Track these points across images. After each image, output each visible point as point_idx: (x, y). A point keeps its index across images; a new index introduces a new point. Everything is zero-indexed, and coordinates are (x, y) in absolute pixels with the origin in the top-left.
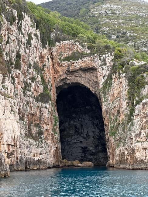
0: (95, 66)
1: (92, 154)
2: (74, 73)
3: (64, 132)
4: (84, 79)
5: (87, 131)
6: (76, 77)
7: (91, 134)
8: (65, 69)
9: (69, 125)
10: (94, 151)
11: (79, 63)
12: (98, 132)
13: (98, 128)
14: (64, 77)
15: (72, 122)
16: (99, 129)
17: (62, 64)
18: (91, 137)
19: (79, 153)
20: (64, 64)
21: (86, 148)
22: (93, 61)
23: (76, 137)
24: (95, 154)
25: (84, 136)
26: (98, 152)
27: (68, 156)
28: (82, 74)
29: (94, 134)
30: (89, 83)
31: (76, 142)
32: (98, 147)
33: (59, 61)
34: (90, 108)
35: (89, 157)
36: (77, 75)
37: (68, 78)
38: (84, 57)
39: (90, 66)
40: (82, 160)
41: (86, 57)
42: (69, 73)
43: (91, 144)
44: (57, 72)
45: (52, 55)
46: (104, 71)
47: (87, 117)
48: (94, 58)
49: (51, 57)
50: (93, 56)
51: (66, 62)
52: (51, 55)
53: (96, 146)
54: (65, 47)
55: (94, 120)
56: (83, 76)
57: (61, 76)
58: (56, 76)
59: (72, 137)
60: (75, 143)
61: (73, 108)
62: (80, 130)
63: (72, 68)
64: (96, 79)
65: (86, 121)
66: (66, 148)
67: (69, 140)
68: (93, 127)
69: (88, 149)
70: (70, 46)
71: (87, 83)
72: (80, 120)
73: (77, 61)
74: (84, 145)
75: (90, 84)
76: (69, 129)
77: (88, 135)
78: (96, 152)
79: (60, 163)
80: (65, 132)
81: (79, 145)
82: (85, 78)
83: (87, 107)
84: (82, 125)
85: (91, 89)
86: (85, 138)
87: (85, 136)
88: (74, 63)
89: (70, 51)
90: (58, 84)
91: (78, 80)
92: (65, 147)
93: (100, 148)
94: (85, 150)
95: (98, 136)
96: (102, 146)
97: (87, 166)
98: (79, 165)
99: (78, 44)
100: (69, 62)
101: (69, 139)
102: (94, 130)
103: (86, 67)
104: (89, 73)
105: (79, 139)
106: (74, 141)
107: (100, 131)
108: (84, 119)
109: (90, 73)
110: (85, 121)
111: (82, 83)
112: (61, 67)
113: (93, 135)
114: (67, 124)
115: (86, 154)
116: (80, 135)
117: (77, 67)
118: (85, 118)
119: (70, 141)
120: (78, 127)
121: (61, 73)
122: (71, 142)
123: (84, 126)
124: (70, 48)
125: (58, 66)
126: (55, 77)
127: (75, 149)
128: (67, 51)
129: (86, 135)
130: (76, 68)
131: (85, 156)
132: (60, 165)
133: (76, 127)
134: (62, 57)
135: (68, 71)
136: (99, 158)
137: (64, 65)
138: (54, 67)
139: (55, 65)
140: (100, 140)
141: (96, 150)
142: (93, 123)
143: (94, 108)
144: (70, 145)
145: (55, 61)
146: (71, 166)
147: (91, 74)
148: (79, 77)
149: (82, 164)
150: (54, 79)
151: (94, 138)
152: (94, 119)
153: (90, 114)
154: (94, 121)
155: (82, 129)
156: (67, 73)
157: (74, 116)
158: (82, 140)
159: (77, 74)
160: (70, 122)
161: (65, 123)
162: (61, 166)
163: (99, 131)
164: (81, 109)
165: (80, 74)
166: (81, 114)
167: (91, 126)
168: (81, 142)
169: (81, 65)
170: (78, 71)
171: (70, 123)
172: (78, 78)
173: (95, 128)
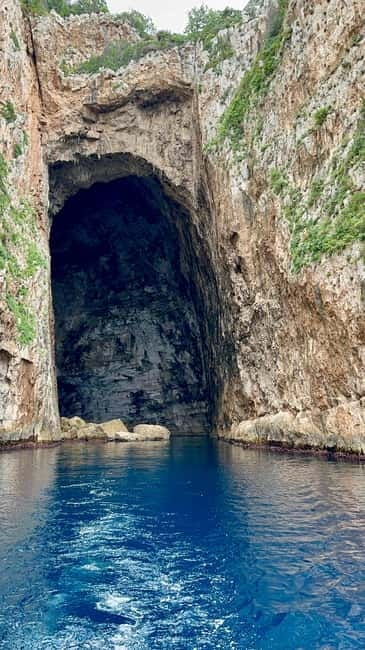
0: (185, 80)
1: (156, 408)
2: (112, 115)
3: (88, 352)
4: (147, 138)
5: (146, 353)
6: (117, 131)
7: (154, 358)
8: (80, 101)
9: (102, 335)
10: (160, 401)
11: (130, 75)
12: (172, 355)
13: (171, 343)
14: (77, 131)
15: (108, 328)
16: (175, 346)
17: (68, 83)
18: (155, 366)
19: (125, 405)
20: (79, 83)
21: (141, 393)
22: (178, 66)
23: (118, 365)
24: (162, 408)
25: (137, 364)
26: (170, 404)
27: (99, 414)
28: (139, 118)
29: (162, 360)
30: (161, 153)
31: (117, 378)
32: (169, 392)
33: (61, 72)
34: (156, 290)
35: (148, 416)
36: (122, 126)
37: (92, 134)
38: (145, 53)
39: (170, 82)
40: (131, 422)
41: (155, 51)
42: (93, 118)
43: (154, 383)
44: (50, 107)
45: (34, 44)
46: (222, 78)
47: (145, 314)
48: (182, 56)
49: (31, 50)
50: (180, 49)
51: (85, 76)
52: (30, 44)
53: (167, 389)
54: (81, 33)
55: (164, 322)
56: (142, 127)
57: (64, 121)
58: (48, 121)
59: (107, 366)
60: (116, 381)
61: (112, 292)
62: (128, 349)
63: (104, 95)
64: (186, 133)
65: (143, 326)
66: (94, 394)
67: (100, 374)
68: (159, 342)
69: (145, 397)
70: (101, 30)
71: (155, 154)
72: (128, 322)
73: (122, 70)
74: (137, 386)
75: (166, 154)
76: (102, 344)
77: (148, 362)
78: (164, 402)
79: (43, 429)
80: (92, 353)
81: (125, 385)
82: (150, 133)
83: (148, 289)
84: (133, 338)
85: (169, 171)
86: (139, 369)
87: (140, 363)
88: (111, 77)
89: (97, 48)
90: (53, 152)
91: (123, 143)
92: (91, 392)
93: (175, 392)
94: (138, 398)
95: (172, 363)
96: (181, 389)
97: (147, 439)
98: (124, 434)
99: (126, 25)
100: (95, 76)
101: (102, 371)
102: (161, 348)
103: (154, 85)
104: (162, 116)
105: (125, 371)
106: (113, 377)
107: (177, 352)
108: (139, 321)
109: (166, 117)
110: (141, 326)
111: (138, 154)
112: (66, 93)
113: (160, 361)
114: (97, 331)
115: (142, 409)
116: (128, 361)
117: (124, 90)
118: (141, 318)
119: (103, 377)
120: (122, 341)
121: (66, 111)
122: (106, 379)
123: (137, 338)
124: (98, 38)
125: (57, 88)
126: (44, 124)
127: (115, 397)
128: (90, 46)
129: (143, 361)
130: (118, 91)
131: (138, 412)
132: (39, 439)
133: (118, 341)
134: (71, 62)
135: (91, 108)
136: (173, 419)
137: (78, 87)
138: (40, 91)
139: (44, 85)
140: (175, 374)
141: (166, 398)
142: (161, 330)
143: (164, 289)
144: (105, 386)
145: (43, 67)
146: (94, 438)
147: (171, 118)
148: (129, 131)
149: (131, 431)
150: (39, 130)
151: (160, 368)
152: (163, 318)
153: (154, 306)
154: (163, 326)
155: (132, 346)
156: (85, 115)
157: (113, 312)
158: (132, 372)
159: (122, 118)
160: (104, 326)
161: (93, 329)
162: (43, 442)
163: (173, 351)
164: (131, 296)
165: (133, 120)
166: (132, 306)
167: (155, 337)
168: (130, 379)
169: (135, 81)
170: (124, 105)
171: (104, 331)
172: (124, 136)
173: (165, 344)
